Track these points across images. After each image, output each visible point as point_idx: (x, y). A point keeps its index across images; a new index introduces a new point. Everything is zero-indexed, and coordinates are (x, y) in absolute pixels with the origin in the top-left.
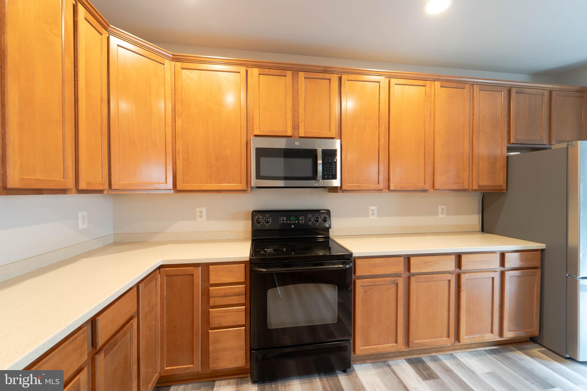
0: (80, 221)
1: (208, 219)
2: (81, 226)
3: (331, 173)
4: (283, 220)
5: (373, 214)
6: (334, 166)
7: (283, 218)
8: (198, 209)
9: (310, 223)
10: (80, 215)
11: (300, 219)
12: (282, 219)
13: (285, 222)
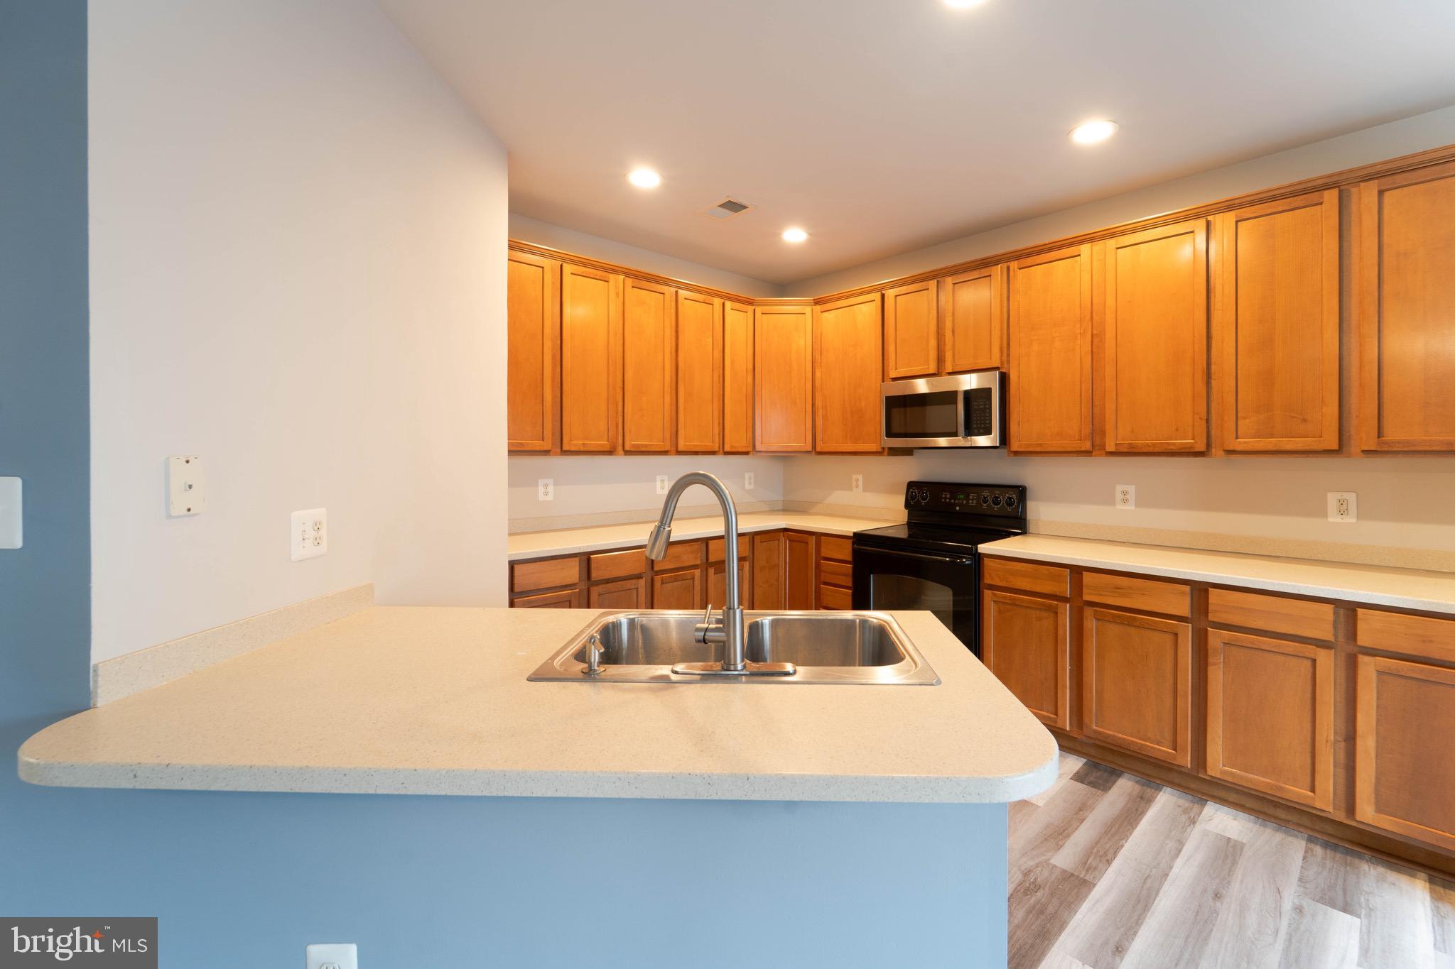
0: (747, 482)
1: (865, 490)
2: (747, 487)
3: (983, 426)
4: (946, 498)
5: (1125, 501)
6: (987, 415)
7: (946, 495)
8: (854, 477)
9: (985, 505)
10: (747, 475)
11: (971, 497)
12: (944, 496)
13: (948, 500)
